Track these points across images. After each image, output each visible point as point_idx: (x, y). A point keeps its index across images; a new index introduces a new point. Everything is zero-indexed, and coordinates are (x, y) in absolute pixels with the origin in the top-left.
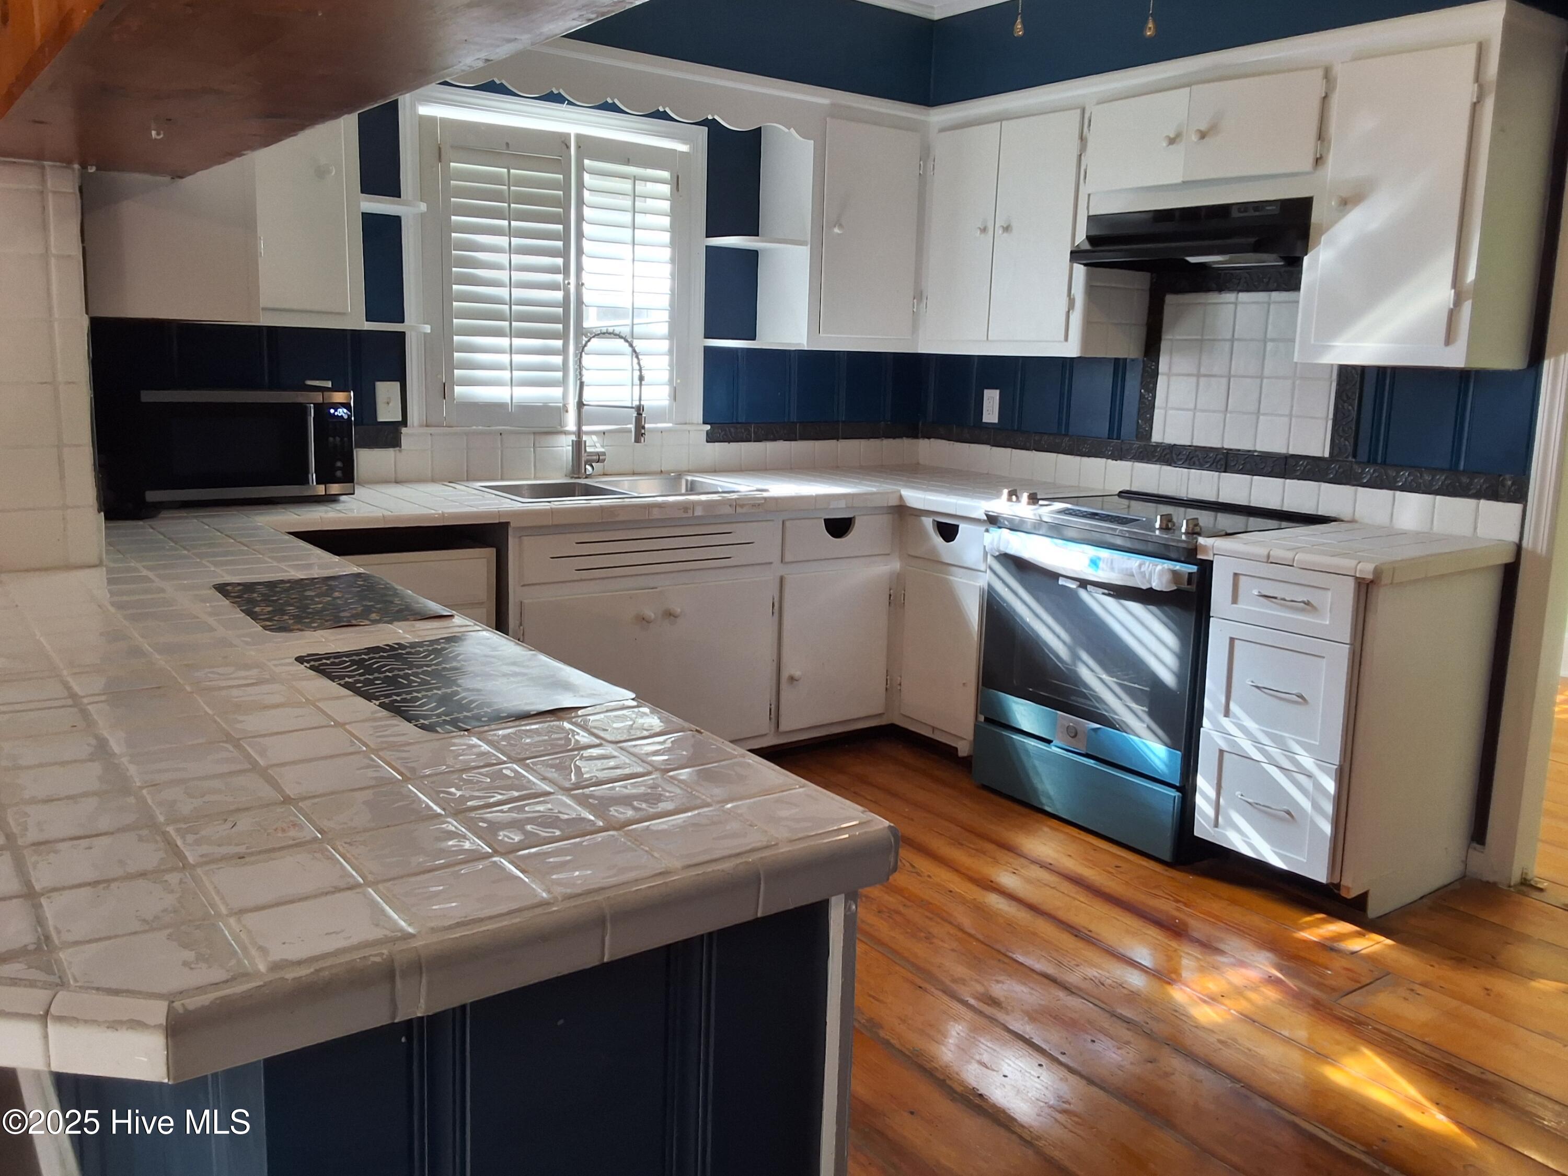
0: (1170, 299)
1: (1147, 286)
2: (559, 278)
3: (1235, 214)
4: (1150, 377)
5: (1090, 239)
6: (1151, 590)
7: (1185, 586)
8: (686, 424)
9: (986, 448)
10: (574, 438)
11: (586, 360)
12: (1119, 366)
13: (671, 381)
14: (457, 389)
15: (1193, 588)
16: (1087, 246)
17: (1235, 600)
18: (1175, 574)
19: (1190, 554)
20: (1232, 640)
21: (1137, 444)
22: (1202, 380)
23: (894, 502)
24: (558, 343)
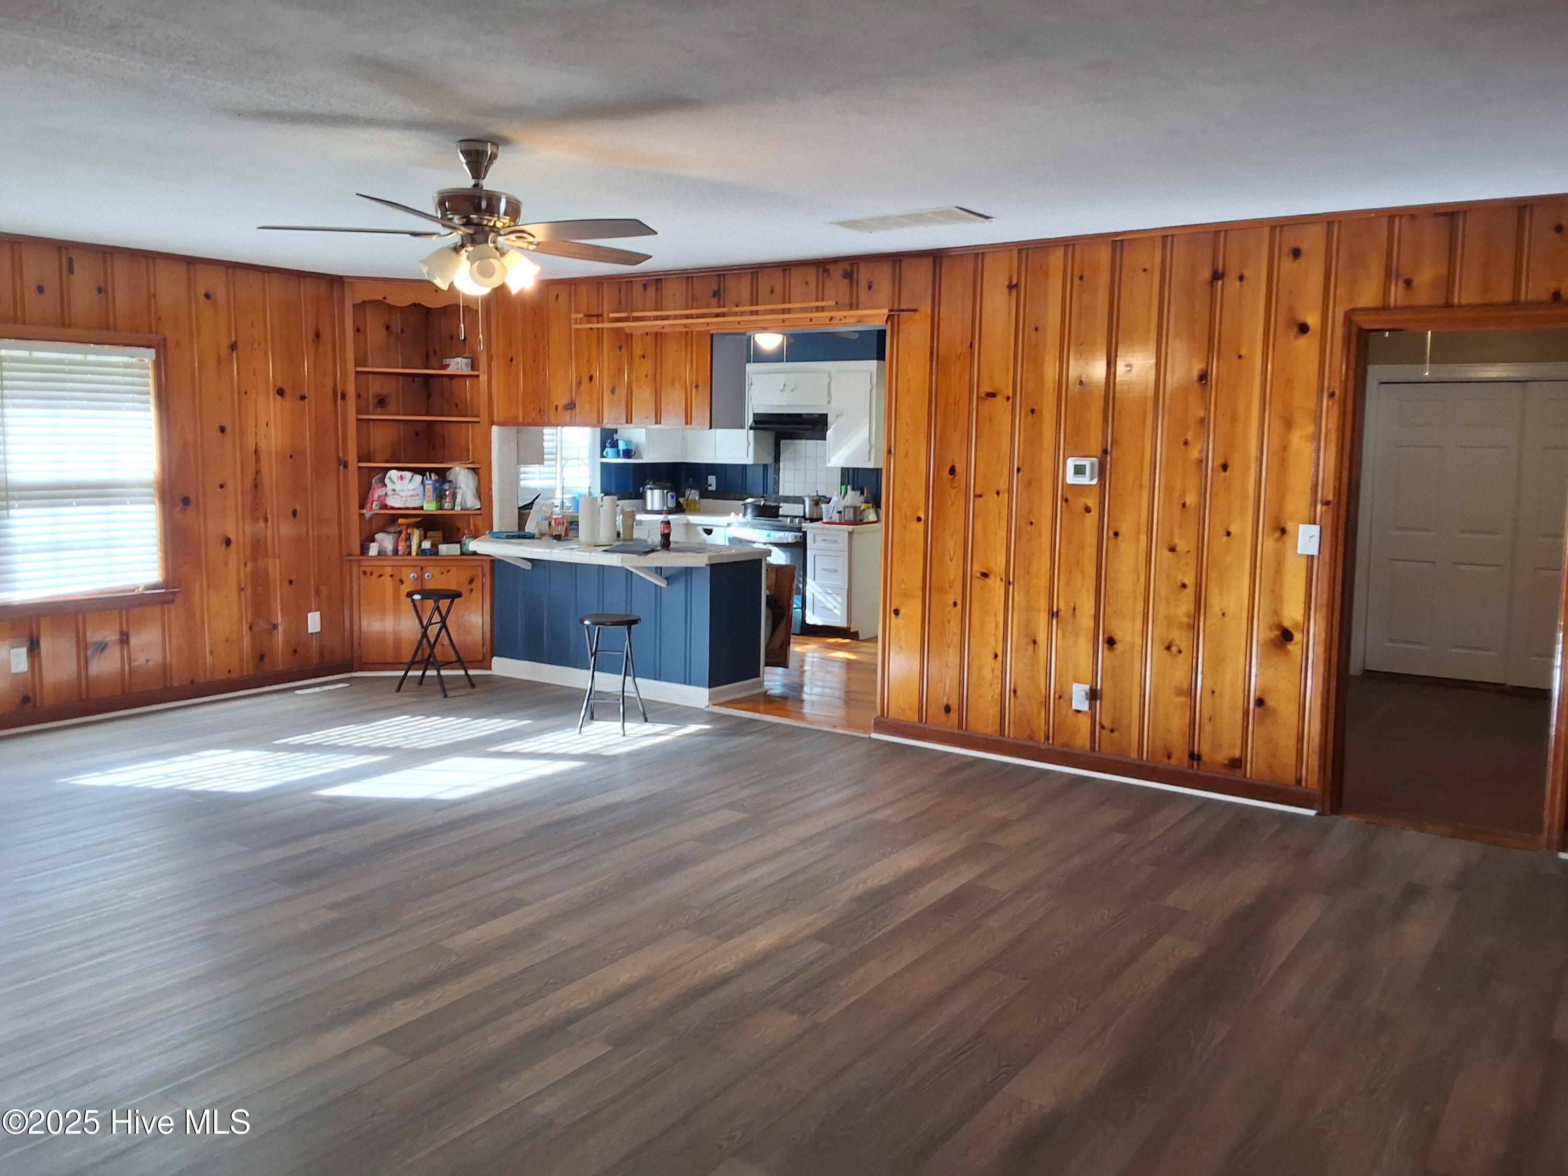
0: (782, 442)
1: (773, 437)
2: (554, 437)
3: (804, 417)
4: (777, 471)
5: (754, 421)
6: (788, 543)
7: (799, 540)
9: (710, 500)
10: (560, 500)
11: (565, 469)
12: (765, 467)
15: (802, 540)
16: (754, 425)
17: (814, 542)
18: (796, 537)
19: (799, 530)
20: (814, 556)
21: (774, 496)
22: (797, 472)
23: (686, 522)
24: (554, 463)
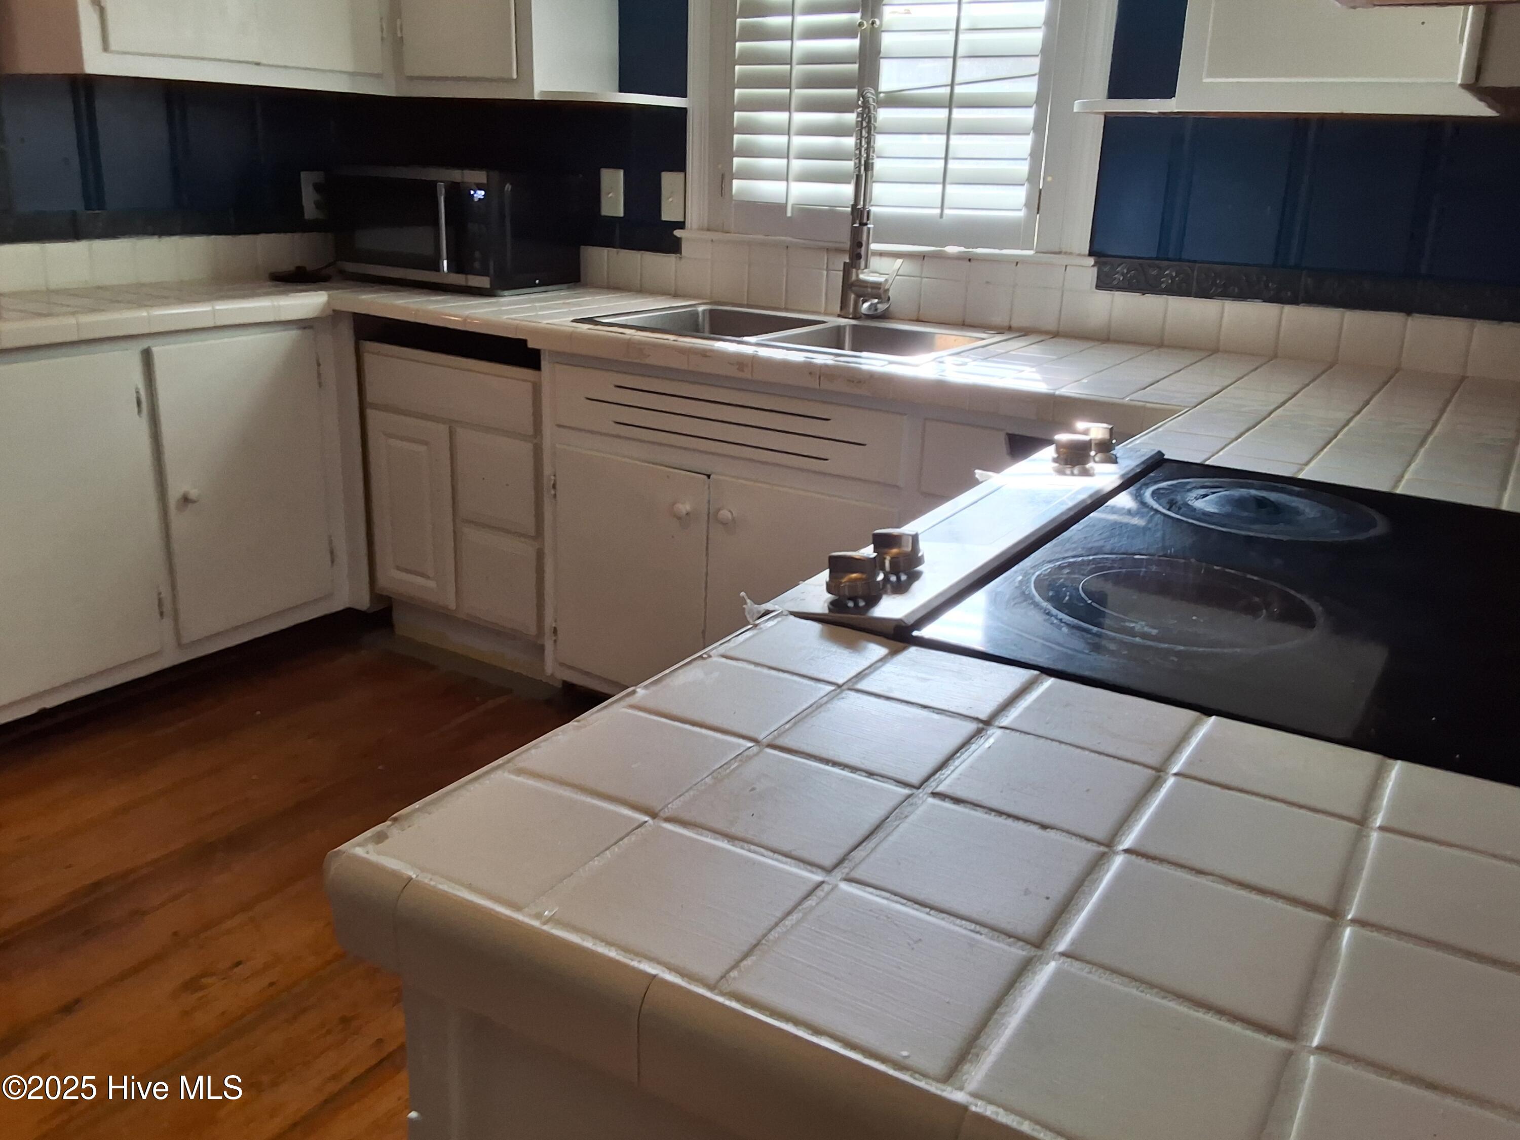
2: (857, 17)
8: (1060, 253)
13: (1033, 176)
14: (736, 183)
